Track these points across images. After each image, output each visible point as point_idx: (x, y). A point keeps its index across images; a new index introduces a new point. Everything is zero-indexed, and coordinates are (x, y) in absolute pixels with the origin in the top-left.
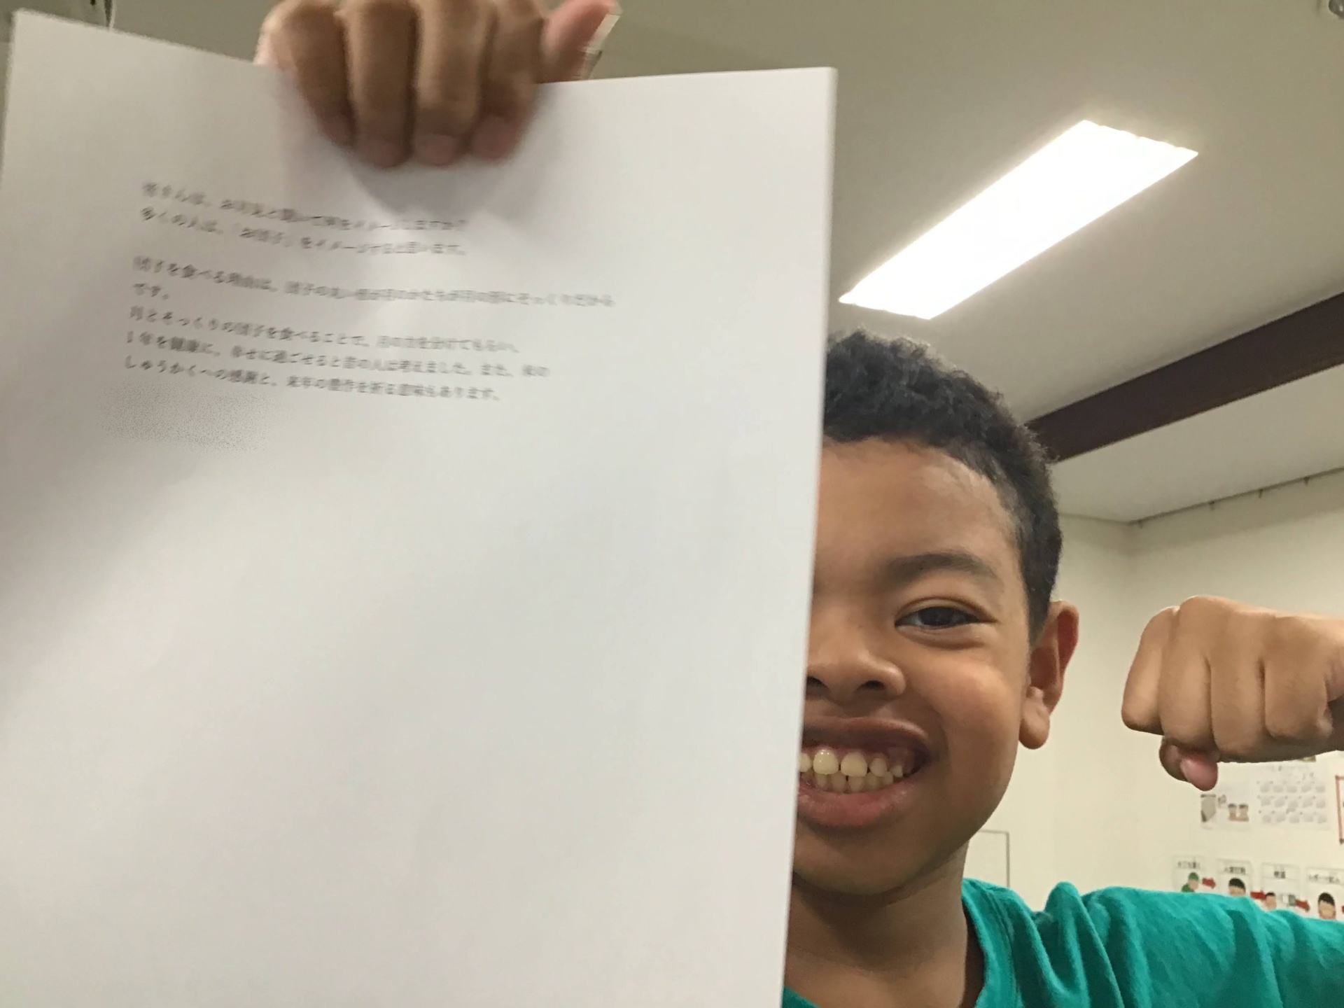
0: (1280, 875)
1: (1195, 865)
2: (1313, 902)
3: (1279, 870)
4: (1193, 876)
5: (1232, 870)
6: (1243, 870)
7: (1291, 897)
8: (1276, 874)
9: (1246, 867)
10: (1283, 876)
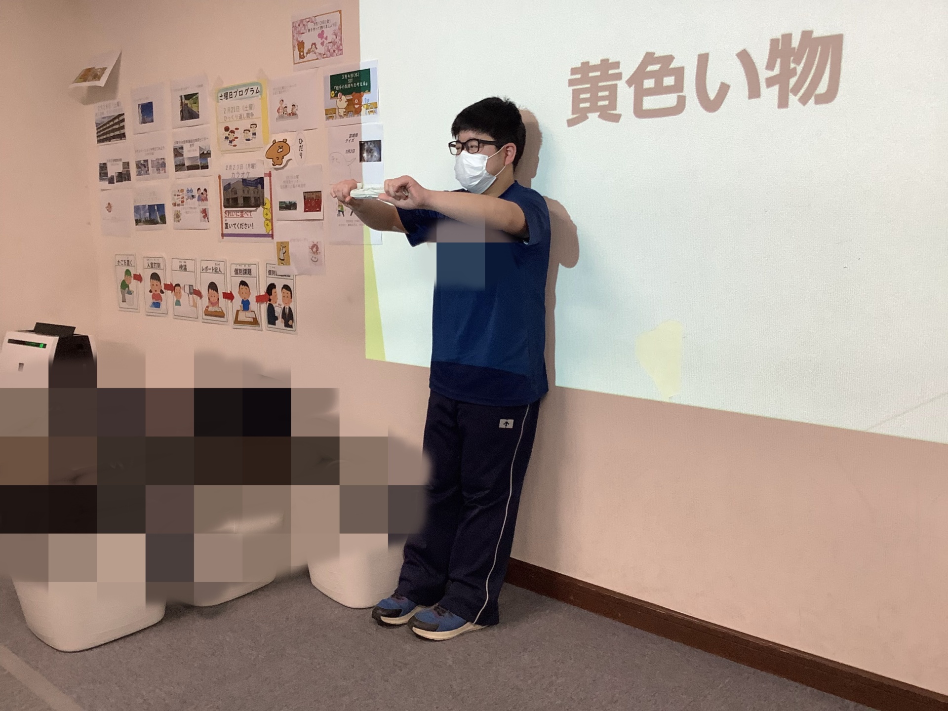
0: (183, 268)
1: (128, 263)
2: (204, 291)
3: (183, 264)
4: (128, 272)
5: (152, 263)
6: (159, 265)
7: (190, 286)
8: (181, 267)
9: (161, 261)
10: (185, 269)
